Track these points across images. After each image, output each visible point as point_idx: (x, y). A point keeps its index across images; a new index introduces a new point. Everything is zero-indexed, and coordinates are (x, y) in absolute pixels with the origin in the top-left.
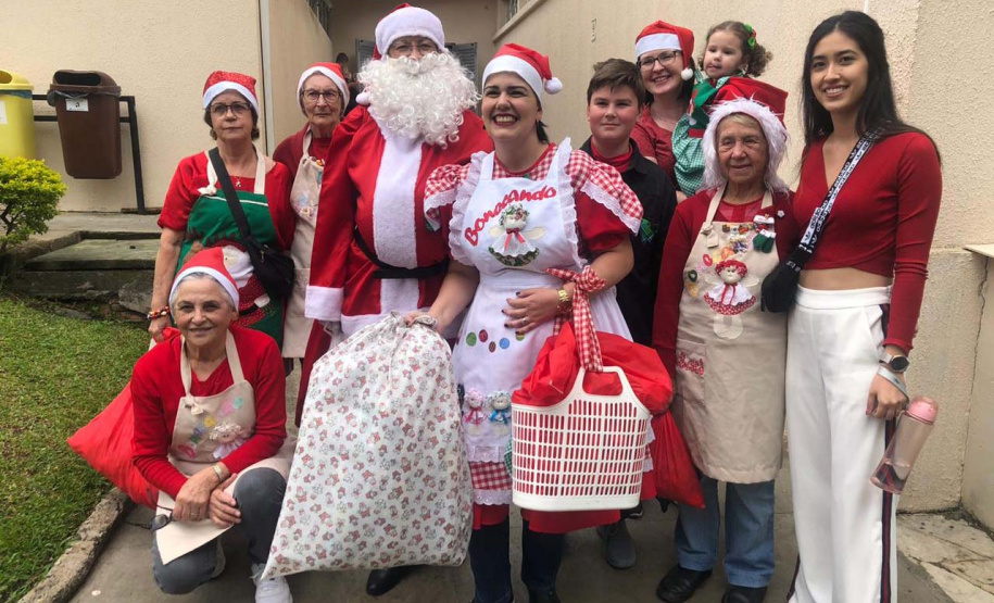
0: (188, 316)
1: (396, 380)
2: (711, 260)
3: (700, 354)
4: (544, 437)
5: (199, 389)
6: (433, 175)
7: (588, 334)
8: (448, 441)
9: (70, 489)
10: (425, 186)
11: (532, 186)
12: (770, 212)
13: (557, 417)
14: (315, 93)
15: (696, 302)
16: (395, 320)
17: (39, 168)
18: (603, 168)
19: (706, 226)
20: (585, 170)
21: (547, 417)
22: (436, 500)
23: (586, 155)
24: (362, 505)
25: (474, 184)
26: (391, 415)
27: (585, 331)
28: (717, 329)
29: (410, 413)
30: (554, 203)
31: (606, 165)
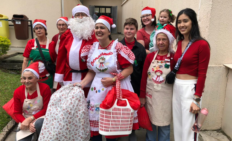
0: (25, 81)
1: (68, 101)
2: (154, 70)
3: (151, 93)
4: (106, 117)
5: (29, 97)
6: (84, 48)
7: (119, 90)
8: (81, 116)
9: (4, 118)
10: (81, 51)
11: (107, 52)
12: (169, 58)
13: (110, 112)
14: (60, 25)
15: (150, 80)
16: (70, 85)
17: (5, 39)
18: (125, 47)
19: (153, 61)
20: (120, 48)
21: (107, 112)
22: (78, 130)
23: (121, 44)
24: (59, 131)
25: (93, 50)
26: (65, 110)
27: (118, 89)
28: (155, 87)
29: (71, 109)
30: (112, 56)
31: (126, 46)
